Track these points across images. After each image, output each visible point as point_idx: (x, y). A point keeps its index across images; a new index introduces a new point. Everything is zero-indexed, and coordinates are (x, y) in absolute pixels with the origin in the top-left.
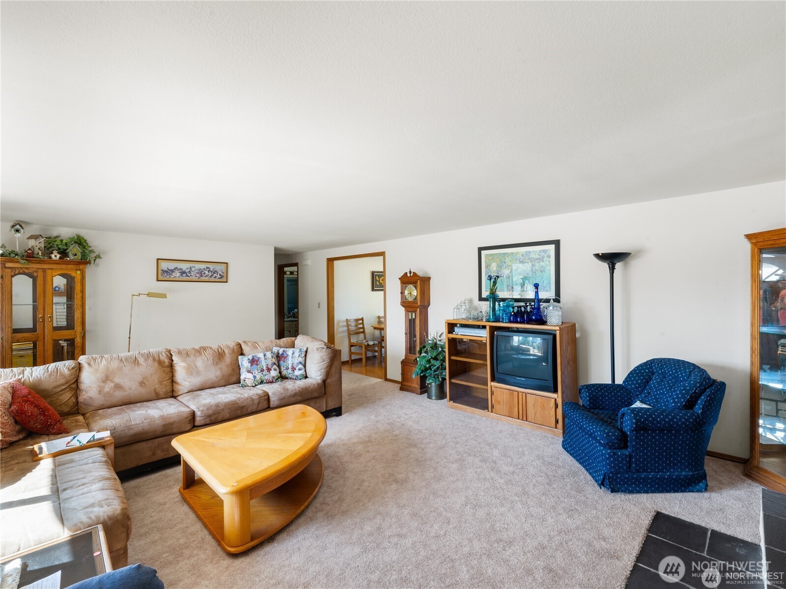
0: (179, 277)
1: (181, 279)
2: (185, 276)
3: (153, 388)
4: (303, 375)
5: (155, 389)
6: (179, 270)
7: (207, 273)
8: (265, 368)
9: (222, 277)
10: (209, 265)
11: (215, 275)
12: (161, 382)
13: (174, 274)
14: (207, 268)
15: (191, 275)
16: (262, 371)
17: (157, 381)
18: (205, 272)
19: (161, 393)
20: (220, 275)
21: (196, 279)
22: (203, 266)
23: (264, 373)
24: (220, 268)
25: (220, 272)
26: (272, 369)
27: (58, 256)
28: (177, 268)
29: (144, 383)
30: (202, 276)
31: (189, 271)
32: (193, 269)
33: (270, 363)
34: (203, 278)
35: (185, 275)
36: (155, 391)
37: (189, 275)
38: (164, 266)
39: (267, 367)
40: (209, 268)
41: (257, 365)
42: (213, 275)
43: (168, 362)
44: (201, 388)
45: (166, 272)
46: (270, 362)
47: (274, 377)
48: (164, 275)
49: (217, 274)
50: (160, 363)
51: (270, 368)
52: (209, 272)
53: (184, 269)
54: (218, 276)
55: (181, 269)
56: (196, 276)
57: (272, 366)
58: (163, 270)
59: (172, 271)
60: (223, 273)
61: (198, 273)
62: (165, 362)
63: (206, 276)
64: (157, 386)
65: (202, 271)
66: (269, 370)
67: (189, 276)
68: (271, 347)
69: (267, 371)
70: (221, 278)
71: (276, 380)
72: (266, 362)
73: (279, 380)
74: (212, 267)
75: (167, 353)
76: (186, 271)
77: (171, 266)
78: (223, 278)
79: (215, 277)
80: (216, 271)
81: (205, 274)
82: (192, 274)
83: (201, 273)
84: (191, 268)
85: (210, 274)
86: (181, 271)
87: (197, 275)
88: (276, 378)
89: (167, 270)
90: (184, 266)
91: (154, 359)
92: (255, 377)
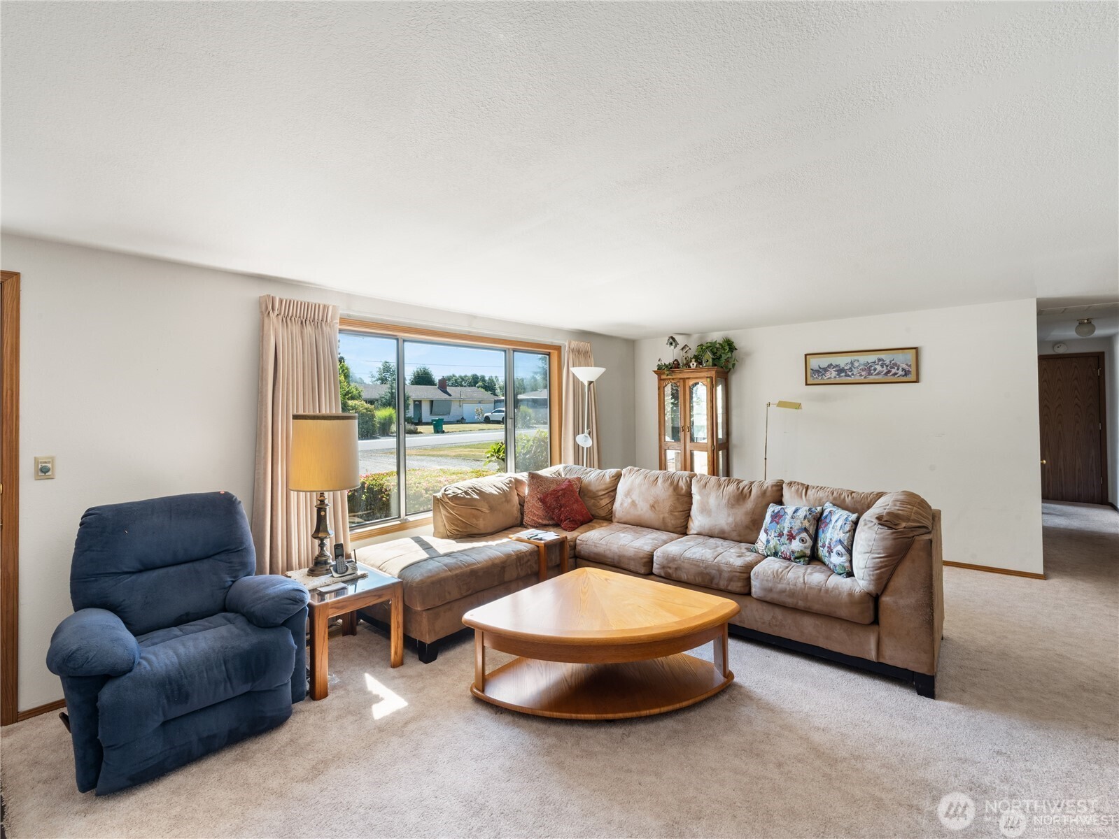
0: (835, 377)
1: (838, 380)
2: (843, 377)
3: (661, 516)
4: (843, 566)
5: (663, 518)
6: (834, 367)
7: (879, 368)
8: (785, 532)
9: (907, 373)
10: (883, 356)
11: (894, 371)
12: (671, 512)
13: (828, 374)
14: (879, 360)
15: (853, 374)
16: (781, 535)
17: (667, 509)
18: (876, 366)
19: (670, 525)
20: (903, 369)
21: (862, 379)
22: (871, 358)
23: (782, 540)
24: (903, 360)
25: (904, 366)
26: (798, 538)
27: (695, 364)
28: (831, 364)
29: (655, 508)
30: (870, 374)
31: (850, 368)
32: (856, 364)
33: (797, 527)
34: (872, 378)
35: (843, 374)
36: (663, 520)
37: (850, 374)
38: (815, 363)
39: (790, 532)
40: (883, 360)
41: (778, 523)
42: (889, 372)
43: (686, 490)
44: (710, 534)
45: (818, 371)
46: (797, 525)
47: (793, 552)
48: (815, 376)
49: (898, 369)
50: (676, 488)
51: (794, 534)
52: (882, 366)
53: (842, 365)
54: (900, 372)
55: (837, 366)
56: (861, 375)
57: (799, 533)
58: (812, 370)
59: (825, 370)
60: (910, 366)
61: (863, 370)
62: (682, 489)
63: (878, 374)
64: (667, 515)
65: (871, 366)
66: (791, 537)
67: (849, 376)
68: (824, 500)
69: (787, 537)
70: (906, 375)
71: (796, 558)
72: (790, 523)
73: (802, 560)
74: (887, 357)
75: (688, 479)
76: (846, 368)
77: (824, 362)
78: (911, 375)
79: (895, 374)
80: (895, 364)
81: (875, 370)
82: (855, 371)
83: (869, 369)
84: (852, 363)
85: (885, 370)
86: (837, 368)
87: (863, 373)
88: (796, 555)
89: (818, 368)
90: (842, 361)
91: (672, 483)
92: (768, 541)
